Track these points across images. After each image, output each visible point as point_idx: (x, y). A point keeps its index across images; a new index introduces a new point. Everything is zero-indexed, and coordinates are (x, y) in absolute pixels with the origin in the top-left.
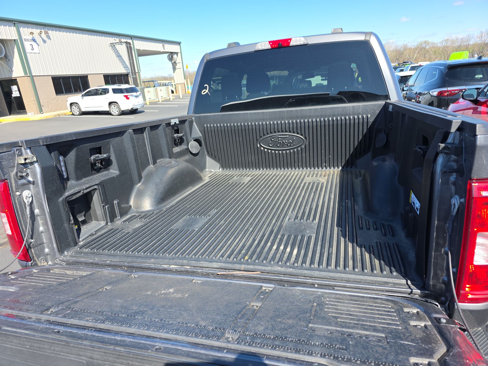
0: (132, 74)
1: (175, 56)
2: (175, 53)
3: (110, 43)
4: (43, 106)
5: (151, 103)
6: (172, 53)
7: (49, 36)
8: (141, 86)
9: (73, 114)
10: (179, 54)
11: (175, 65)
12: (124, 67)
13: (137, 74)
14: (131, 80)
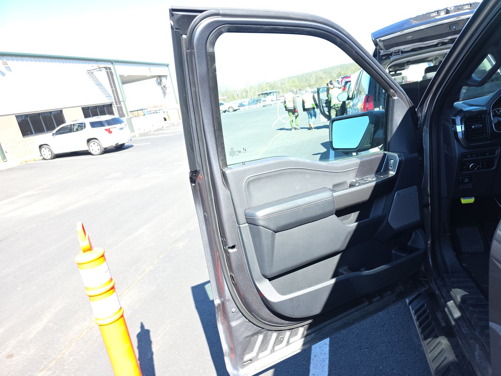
0: (116, 103)
1: (164, 80)
2: (164, 76)
3: (87, 71)
4: (6, 152)
5: (141, 135)
6: (160, 76)
7: (9, 67)
8: (128, 116)
9: (44, 159)
10: (168, 77)
11: (165, 89)
12: (106, 96)
13: (122, 103)
14: (115, 109)
